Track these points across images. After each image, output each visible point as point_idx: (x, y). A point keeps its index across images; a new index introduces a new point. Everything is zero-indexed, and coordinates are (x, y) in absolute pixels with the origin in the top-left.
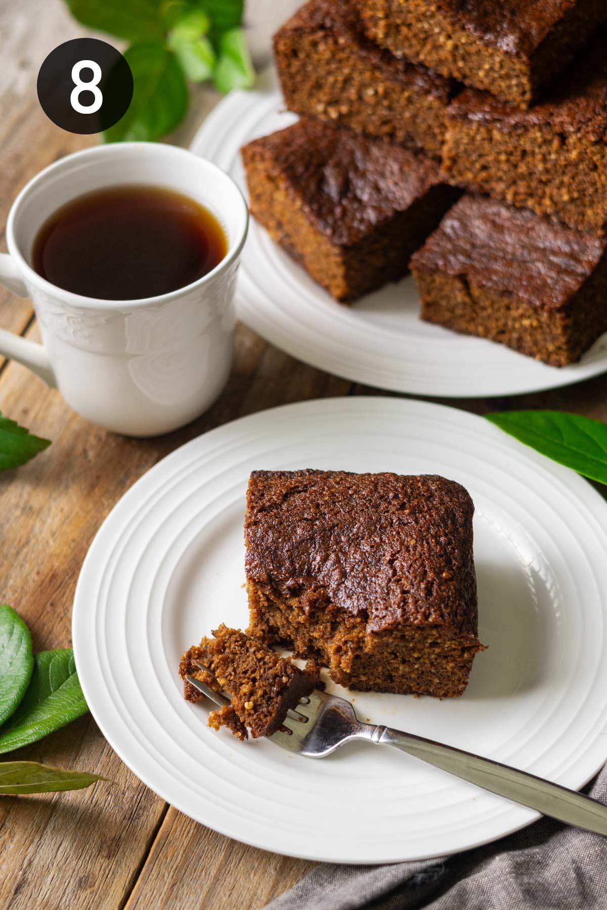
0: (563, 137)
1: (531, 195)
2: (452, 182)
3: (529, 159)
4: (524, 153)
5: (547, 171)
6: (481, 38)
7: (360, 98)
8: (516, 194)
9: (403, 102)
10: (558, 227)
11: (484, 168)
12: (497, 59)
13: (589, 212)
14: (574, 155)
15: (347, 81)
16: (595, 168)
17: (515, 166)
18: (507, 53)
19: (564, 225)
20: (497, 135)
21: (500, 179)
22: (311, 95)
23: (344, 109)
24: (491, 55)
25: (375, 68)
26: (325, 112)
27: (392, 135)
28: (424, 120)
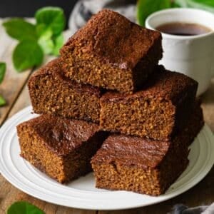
0: (148, 101)
1: (137, 129)
2: (104, 130)
3: (135, 113)
4: (133, 112)
5: (143, 117)
6: (112, 66)
7: (64, 101)
8: (131, 130)
9: (82, 100)
10: (149, 141)
11: (117, 121)
12: (119, 73)
13: (162, 132)
14: (153, 108)
15: (59, 95)
16: (162, 112)
17: (130, 118)
18: (123, 69)
19: (151, 139)
20: (121, 106)
21: (124, 125)
22: (44, 104)
23: (58, 107)
24: (117, 72)
25: (70, 87)
26: (51, 110)
27: (78, 116)
28: (91, 107)
